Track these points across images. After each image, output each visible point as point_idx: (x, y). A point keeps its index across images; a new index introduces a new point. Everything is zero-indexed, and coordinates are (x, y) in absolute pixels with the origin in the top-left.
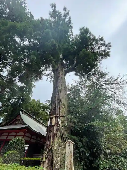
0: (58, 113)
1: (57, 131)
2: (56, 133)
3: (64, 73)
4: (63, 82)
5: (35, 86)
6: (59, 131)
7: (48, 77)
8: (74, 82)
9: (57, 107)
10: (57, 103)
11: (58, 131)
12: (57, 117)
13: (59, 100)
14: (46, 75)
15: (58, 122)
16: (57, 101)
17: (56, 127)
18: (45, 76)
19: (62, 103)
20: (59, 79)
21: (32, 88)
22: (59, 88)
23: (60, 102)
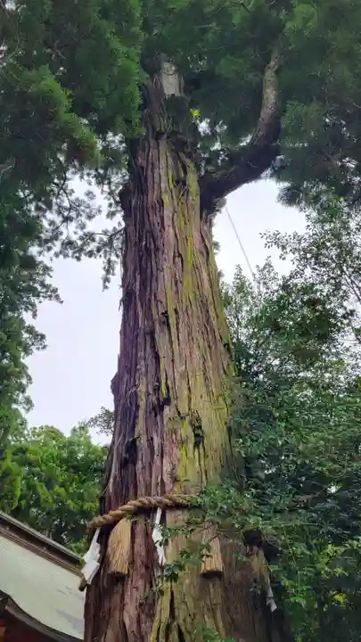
0: (148, 487)
1: (143, 617)
2: (135, 628)
3: (195, 199)
4: (188, 266)
5: (43, 337)
6: (157, 618)
7: (109, 262)
8: (276, 251)
9: (143, 442)
10: (141, 413)
11: (151, 616)
12: (148, 511)
13: (157, 389)
14: (92, 246)
15: (151, 548)
16: (142, 403)
17: (137, 588)
18: (90, 254)
19: (184, 409)
20: (157, 249)
21: (27, 350)
22: (161, 310)
23: (167, 401)
